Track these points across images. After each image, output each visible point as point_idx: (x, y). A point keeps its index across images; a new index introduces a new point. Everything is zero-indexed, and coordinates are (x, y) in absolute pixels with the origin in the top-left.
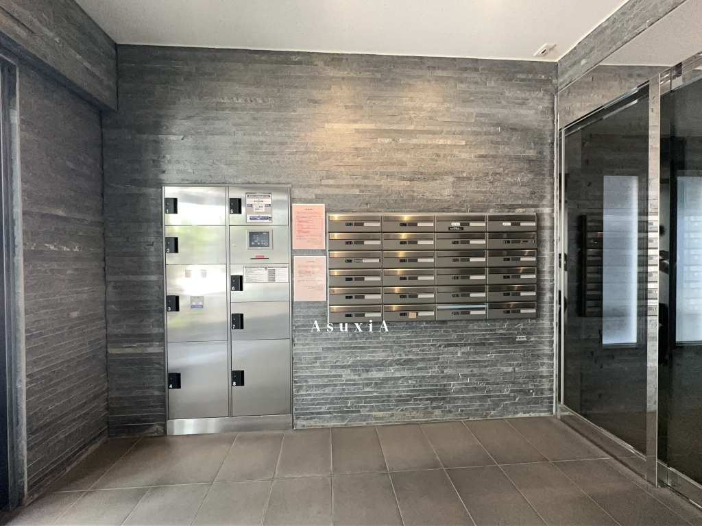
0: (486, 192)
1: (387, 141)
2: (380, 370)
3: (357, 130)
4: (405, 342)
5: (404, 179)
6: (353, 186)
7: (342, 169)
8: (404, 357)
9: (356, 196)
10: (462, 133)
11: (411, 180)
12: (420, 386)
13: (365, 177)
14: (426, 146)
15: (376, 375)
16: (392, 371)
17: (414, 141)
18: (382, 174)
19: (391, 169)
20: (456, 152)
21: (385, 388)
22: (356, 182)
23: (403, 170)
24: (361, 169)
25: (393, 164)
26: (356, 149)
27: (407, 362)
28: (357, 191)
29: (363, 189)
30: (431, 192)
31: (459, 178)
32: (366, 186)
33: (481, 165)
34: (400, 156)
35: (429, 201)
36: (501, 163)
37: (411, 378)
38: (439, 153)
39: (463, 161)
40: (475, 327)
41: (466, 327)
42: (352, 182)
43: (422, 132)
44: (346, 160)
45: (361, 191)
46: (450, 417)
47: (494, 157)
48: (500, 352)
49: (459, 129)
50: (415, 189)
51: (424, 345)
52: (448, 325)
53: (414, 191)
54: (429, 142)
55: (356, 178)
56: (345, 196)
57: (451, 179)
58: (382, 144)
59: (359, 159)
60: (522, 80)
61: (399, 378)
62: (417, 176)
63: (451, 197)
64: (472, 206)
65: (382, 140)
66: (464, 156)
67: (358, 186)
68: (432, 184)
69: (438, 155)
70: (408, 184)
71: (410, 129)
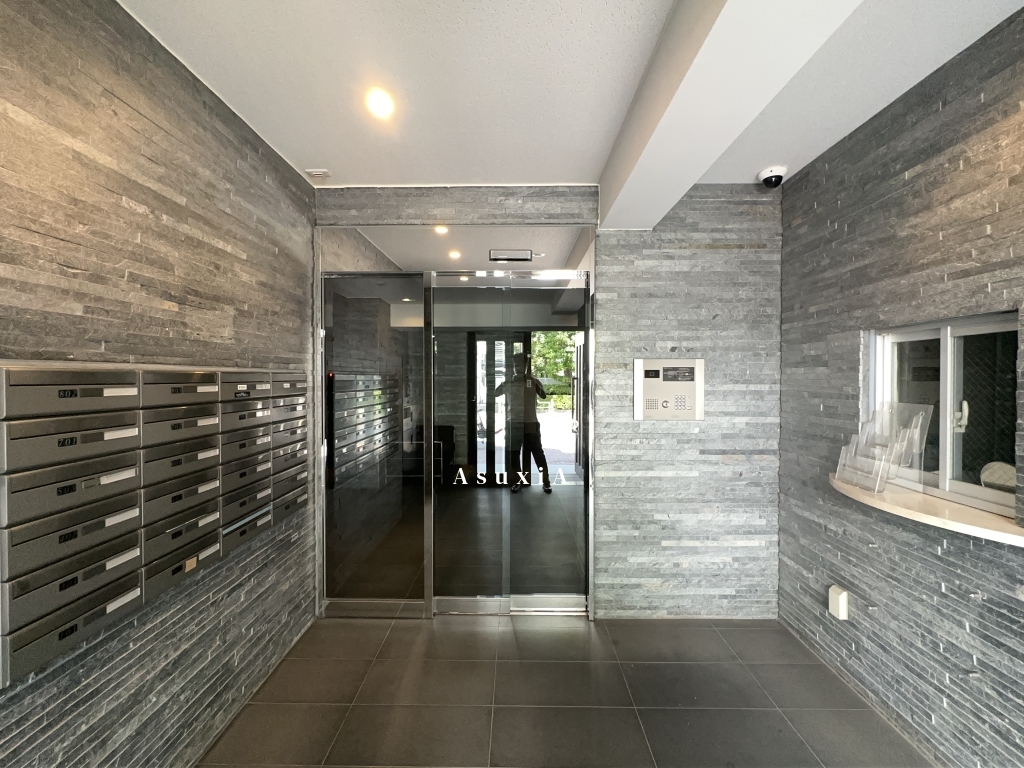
0: (265, 338)
1: (141, 209)
2: (132, 717)
3: (78, 156)
4: (174, 624)
5: (171, 298)
6: (65, 292)
7: (37, 242)
8: (174, 655)
9: (75, 321)
10: (244, 240)
11: (181, 302)
12: (196, 693)
13: (97, 278)
14: (200, 244)
15: (123, 734)
16: (154, 699)
17: (185, 228)
18: (133, 278)
19: (148, 273)
20: (237, 268)
21: (140, 749)
22: (76, 284)
23: (170, 279)
24: (88, 255)
25: (151, 263)
26: (75, 201)
27: (176, 663)
28: (78, 310)
29: (92, 305)
30: (208, 330)
31: (241, 312)
32: (99, 299)
33: (258, 297)
34: (162, 248)
35: (206, 344)
36: (278, 298)
37: (183, 690)
38: (219, 263)
39: (244, 284)
42: (64, 283)
43: (198, 217)
44: (47, 219)
45: (87, 310)
46: (236, 709)
47: (272, 288)
48: (279, 568)
49: (240, 232)
50: (187, 320)
51: (201, 613)
53: (185, 325)
54: (206, 240)
55: (75, 275)
56: (46, 315)
57: (231, 311)
58: (133, 213)
59: (80, 229)
61: (165, 706)
62: (190, 296)
63: (233, 341)
64: (254, 359)
65: (132, 204)
66: (245, 277)
67: (80, 296)
68: (210, 315)
69: (217, 267)
70: (177, 309)
71: (178, 201)
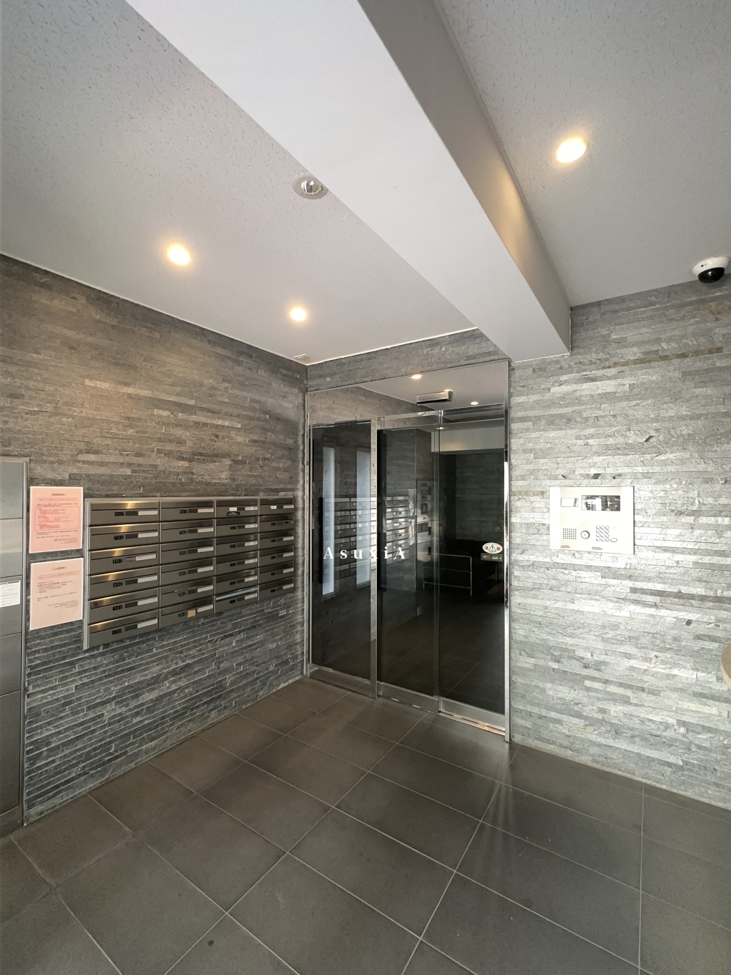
0: (257, 476)
1: (165, 413)
2: (154, 689)
3: (130, 396)
4: (182, 646)
5: (183, 459)
6: (122, 464)
7: (109, 442)
8: (181, 664)
9: (126, 477)
10: (238, 416)
11: (190, 461)
12: (197, 691)
13: (139, 455)
14: (205, 425)
15: (148, 696)
16: (168, 685)
17: (194, 418)
18: (159, 451)
19: (168, 447)
20: (233, 434)
21: (158, 709)
22: (127, 459)
23: (182, 449)
24: (134, 443)
25: (171, 441)
26: (128, 418)
27: (183, 669)
28: (128, 472)
29: (136, 469)
30: (210, 475)
31: (235, 462)
32: (139, 465)
33: (251, 450)
34: (178, 432)
35: (208, 484)
36: (269, 448)
37: (187, 687)
38: (218, 433)
39: (238, 444)
40: (248, 612)
41: (240, 613)
42: (122, 460)
43: (202, 409)
44: (114, 430)
45: (133, 471)
46: (227, 713)
47: (263, 442)
48: (267, 631)
49: (235, 412)
50: (194, 471)
51: (201, 644)
52: (224, 615)
53: (193, 473)
54: (209, 421)
55: (127, 455)
56: (112, 476)
57: (227, 462)
58: (160, 417)
59: (131, 431)
60: (284, 375)
61: (174, 691)
62: (198, 456)
63: (229, 480)
64: (246, 490)
65: (160, 412)
66: (240, 439)
67: (130, 465)
68: (211, 466)
69: (217, 436)
70: (187, 465)
71: (190, 403)
